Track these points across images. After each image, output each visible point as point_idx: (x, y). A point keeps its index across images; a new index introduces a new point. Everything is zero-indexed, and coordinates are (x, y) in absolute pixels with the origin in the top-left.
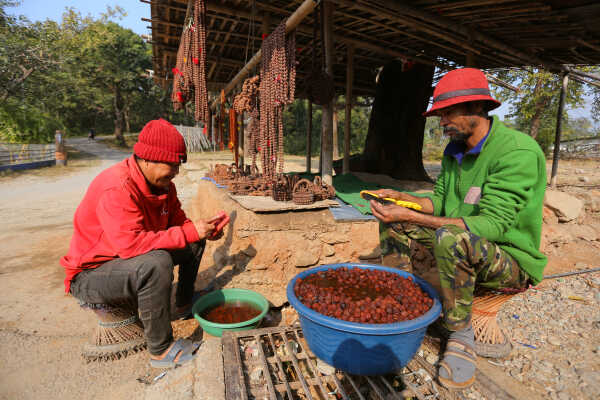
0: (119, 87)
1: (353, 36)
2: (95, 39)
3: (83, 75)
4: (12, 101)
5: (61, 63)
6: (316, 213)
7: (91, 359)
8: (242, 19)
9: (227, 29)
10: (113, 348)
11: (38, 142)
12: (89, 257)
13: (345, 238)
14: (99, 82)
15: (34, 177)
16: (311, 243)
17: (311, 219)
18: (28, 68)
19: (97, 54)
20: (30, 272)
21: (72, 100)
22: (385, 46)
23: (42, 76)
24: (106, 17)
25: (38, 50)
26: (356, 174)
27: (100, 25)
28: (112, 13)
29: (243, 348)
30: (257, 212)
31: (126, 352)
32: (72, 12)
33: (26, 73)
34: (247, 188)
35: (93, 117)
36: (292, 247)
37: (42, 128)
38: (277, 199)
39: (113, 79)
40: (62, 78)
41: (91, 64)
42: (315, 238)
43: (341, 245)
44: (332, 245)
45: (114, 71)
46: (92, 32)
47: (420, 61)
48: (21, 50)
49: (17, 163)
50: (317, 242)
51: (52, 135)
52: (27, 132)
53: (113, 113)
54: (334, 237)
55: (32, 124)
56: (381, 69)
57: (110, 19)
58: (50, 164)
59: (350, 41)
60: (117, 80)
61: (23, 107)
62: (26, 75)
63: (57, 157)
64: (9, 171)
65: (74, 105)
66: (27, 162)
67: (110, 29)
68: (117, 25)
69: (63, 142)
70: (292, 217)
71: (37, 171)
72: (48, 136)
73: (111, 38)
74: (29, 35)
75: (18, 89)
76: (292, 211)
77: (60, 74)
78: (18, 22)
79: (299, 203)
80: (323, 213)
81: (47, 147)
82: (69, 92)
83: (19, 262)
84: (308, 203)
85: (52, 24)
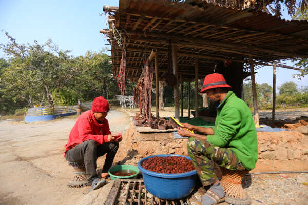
0: (105, 80)
1: (196, 54)
2: (97, 61)
3: (91, 76)
4: (65, 88)
5: (83, 72)
6: (167, 134)
7: (71, 186)
8: (147, 52)
9: (141, 56)
10: (78, 183)
11: (71, 105)
12: (72, 143)
13: (180, 145)
14: (97, 78)
15: (67, 119)
16: (164, 147)
17: (164, 136)
18: (71, 75)
19: (97, 67)
20: (58, 156)
21: (86, 86)
22: (213, 56)
23: (76, 77)
24: (102, 52)
25: (76, 68)
26: (202, 117)
27: (99, 55)
28: (104, 50)
29: (122, 186)
30: (140, 133)
31: (82, 185)
32: (89, 52)
33: (71, 76)
34: (143, 123)
35: (94, 93)
36: (154, 148)
37: (73, 98)
38: (152, 128)
39: (102, 77)
40: (83, 78)
41: (95, 71)
42: (165, 145)
43: (177, 149)
44: (173, 148)
45: (103, 73)
46: (96, 58)
47: (234, 61)
48: (70, 68)
49: (63, 113)
50: (166, 147)
51: (77, 101)
52: (68, 101)
53: (102, 91)
54: (175, 145)
55: (70, 97)
56: (216, 66)
57: (103, 52)
58: (74, 114)
59: (195, 56)
60: (104, 77)
61: (68, 90)
62: (70, 77)
63: (78, 111)
64: (59, 117)
65: (87, 88)
66: (67, 113)
67: (103, 57)
68: (106, 55)
69: (80, 104)
70: (156, 135)
71: (69, 117)
72: (75, 102)
73: (103, 60)
74: (74, 62)
75: (67, 83)
76: (156, 132)
77: (83, 76)
78: (70, 58)
79: (160, 129)
80: (170, 134)
81: (75, 106)
82: (85, 83)
83: (55, 152)
84: (164, 129)
85: (81, 57)
